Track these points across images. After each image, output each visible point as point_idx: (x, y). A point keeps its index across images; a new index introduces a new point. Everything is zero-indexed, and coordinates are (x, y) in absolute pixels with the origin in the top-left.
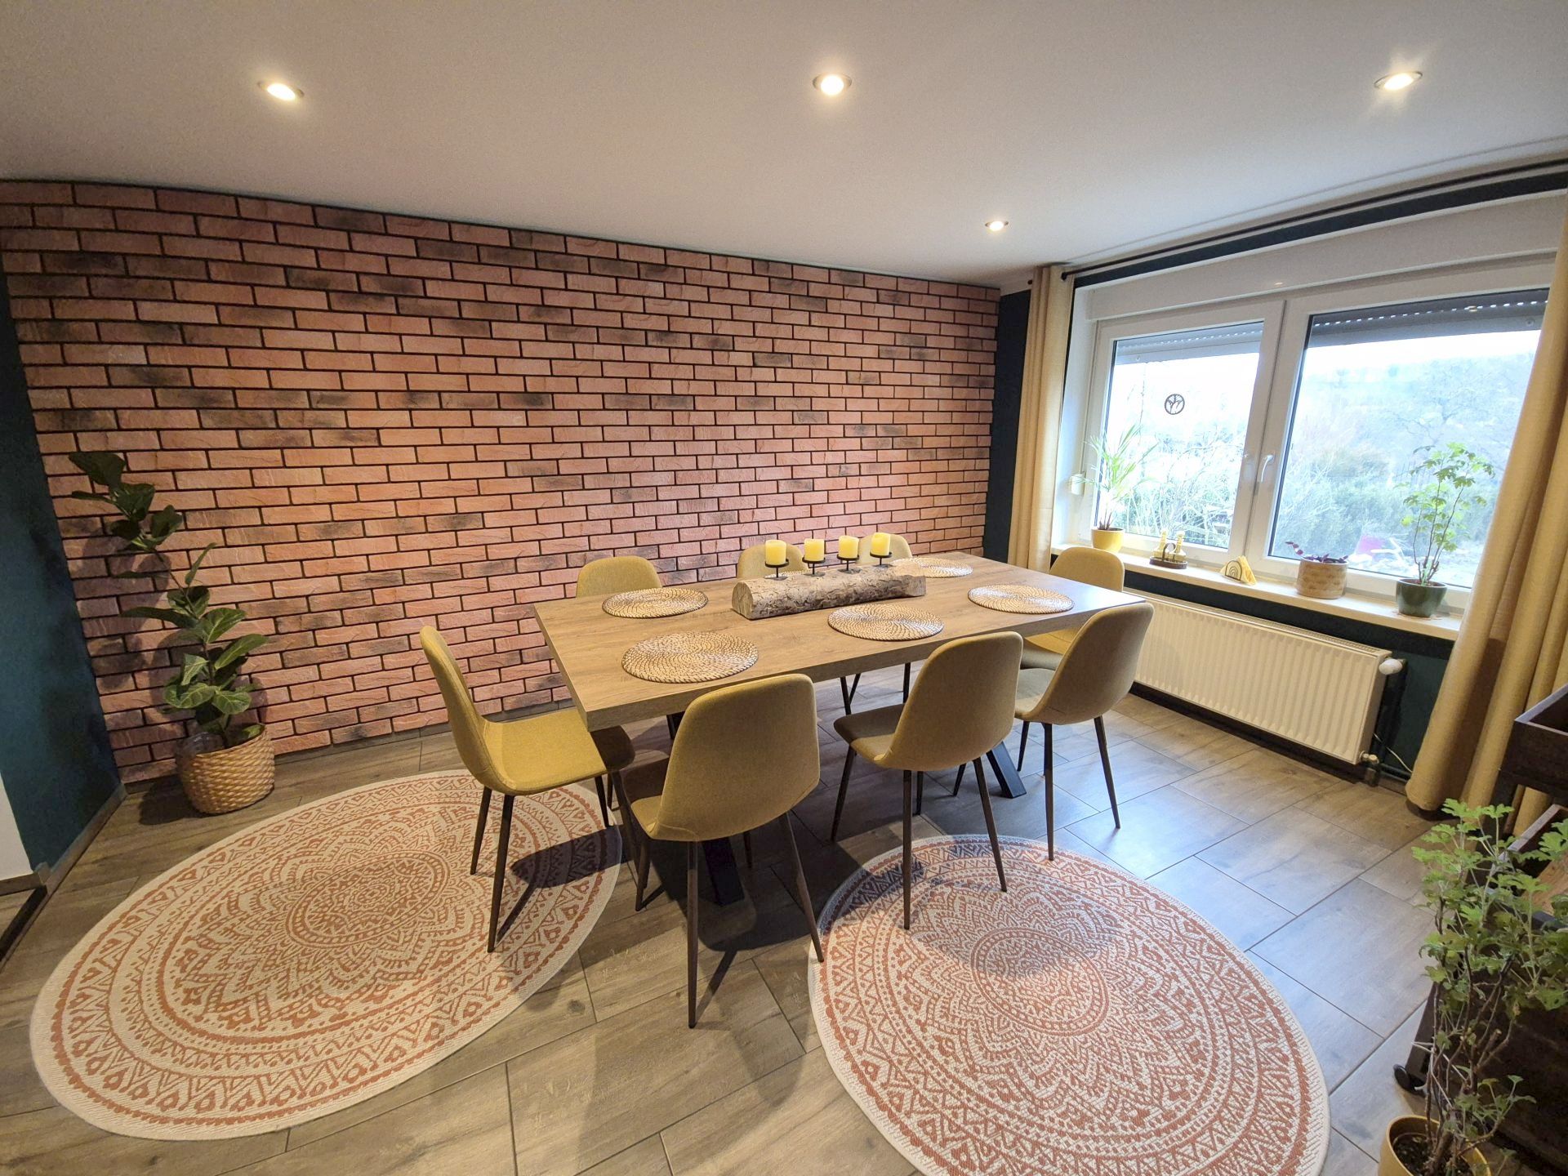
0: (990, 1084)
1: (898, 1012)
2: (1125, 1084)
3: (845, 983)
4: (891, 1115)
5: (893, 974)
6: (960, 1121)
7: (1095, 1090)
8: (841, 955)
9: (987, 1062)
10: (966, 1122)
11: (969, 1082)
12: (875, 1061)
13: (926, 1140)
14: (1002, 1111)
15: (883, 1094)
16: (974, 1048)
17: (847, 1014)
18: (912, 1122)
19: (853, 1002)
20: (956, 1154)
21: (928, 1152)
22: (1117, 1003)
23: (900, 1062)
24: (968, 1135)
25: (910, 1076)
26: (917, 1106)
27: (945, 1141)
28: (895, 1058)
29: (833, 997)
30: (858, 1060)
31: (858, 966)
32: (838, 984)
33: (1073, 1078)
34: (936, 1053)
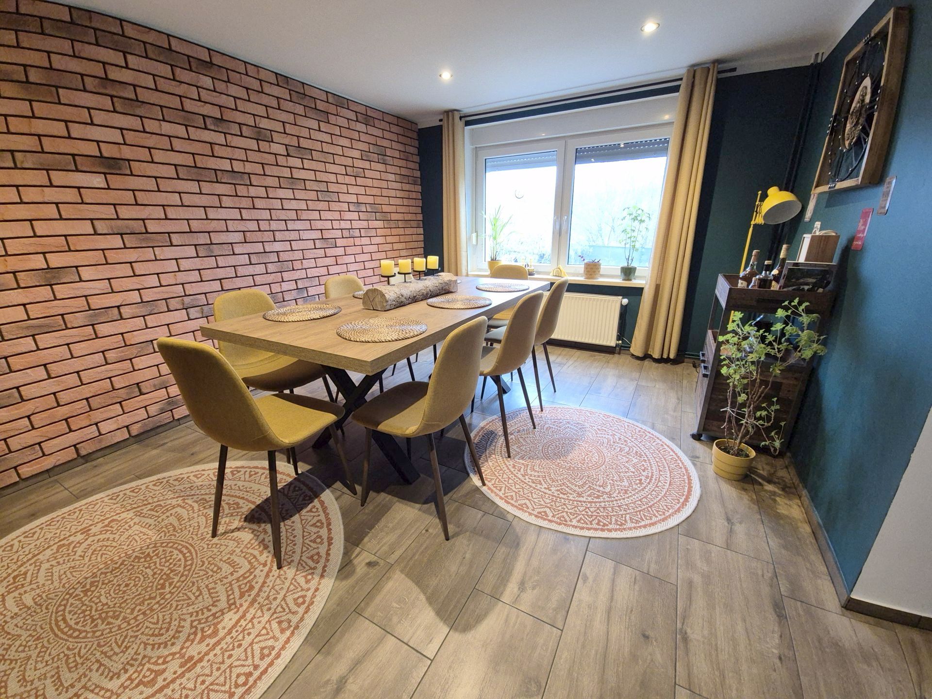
0: (589, 496)
1: (534, 489)
2: (628, 474)
3: (503, 489)
4: (565, 525)
5: (520, 476)
6: (590, 513)
7: (621, 480)
8: (492, 479)
9: (582, 490)
10: (592, 512)
11: (581, 499)
12: (542, 510)
13: (585, 525)
14: (600, 502)
15: (555, 519)
16: (573, 487)
17: (515, 499)
18: (574, 522)
19: (513, 494)
20: (598, 524)
21: (589, 529)
22: (604, 450)
23: (552, 505)
24: (597, 516)
25: (560, 508)
26: (571, 517)
27: (591, 522)
28: (549, 505)
29: (503, 496)
30: (535, 513)
31: (502, 480)
32: (500, 490)
33: (612, 480)
34: (561, 496)
